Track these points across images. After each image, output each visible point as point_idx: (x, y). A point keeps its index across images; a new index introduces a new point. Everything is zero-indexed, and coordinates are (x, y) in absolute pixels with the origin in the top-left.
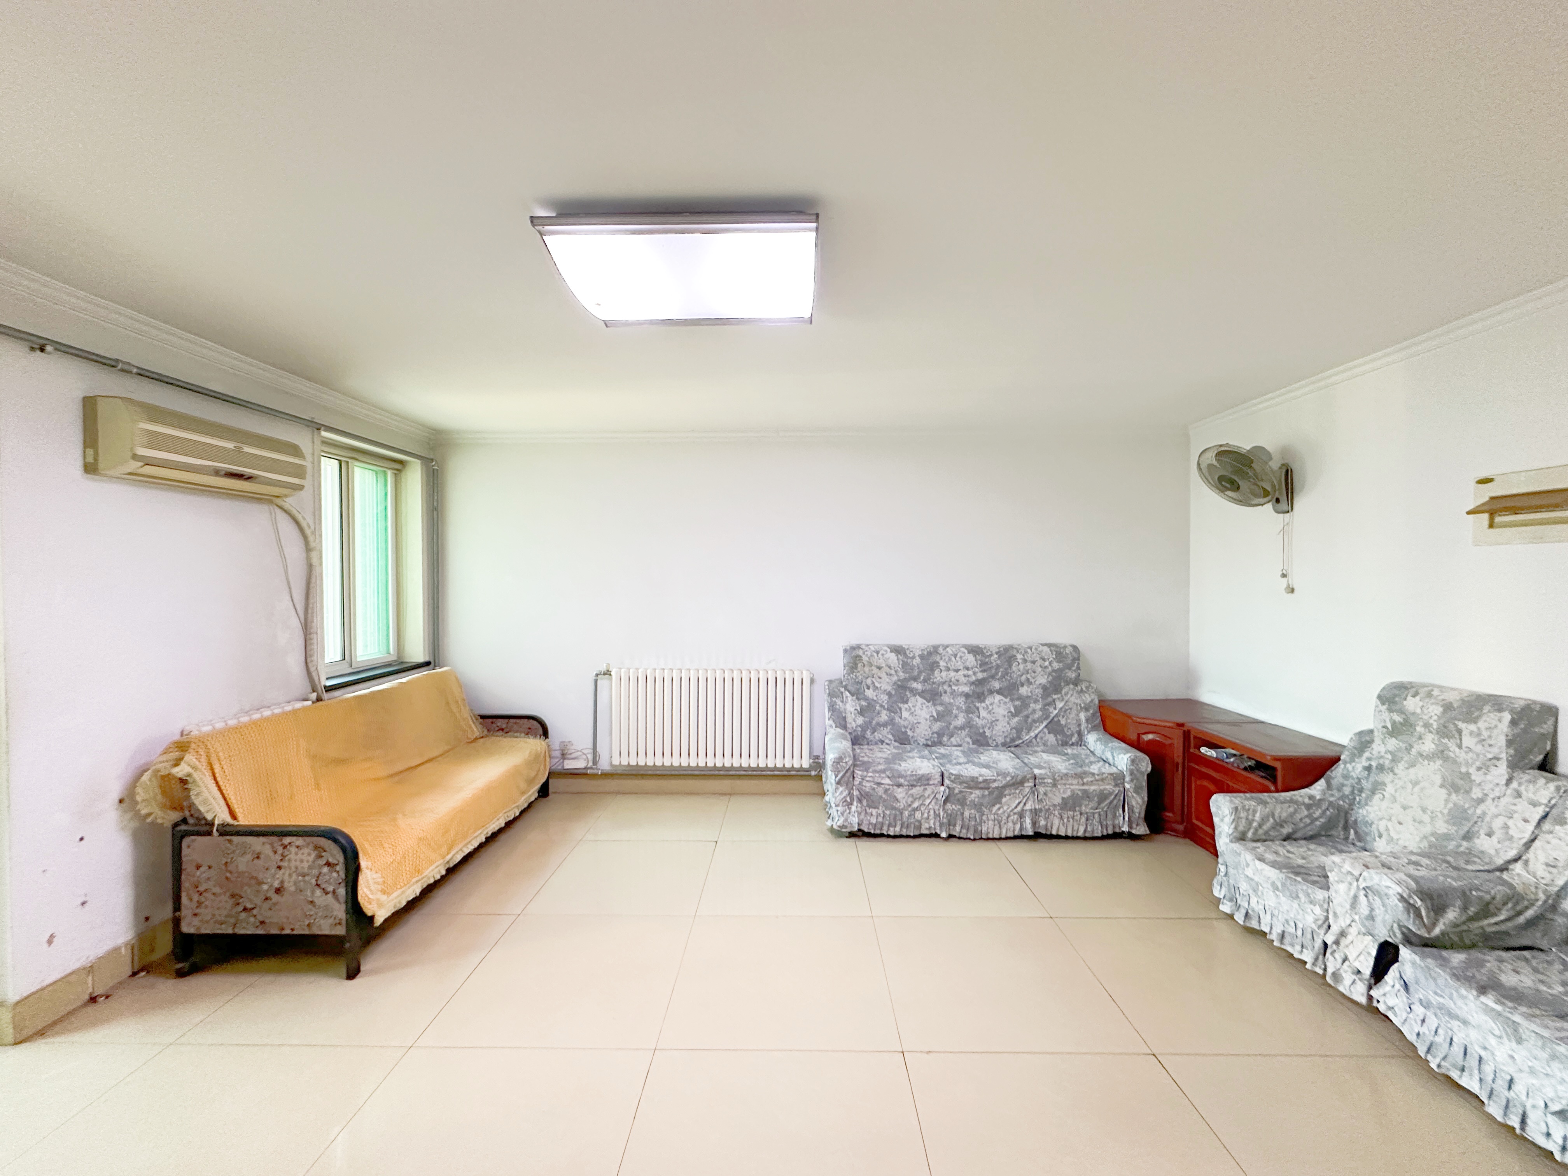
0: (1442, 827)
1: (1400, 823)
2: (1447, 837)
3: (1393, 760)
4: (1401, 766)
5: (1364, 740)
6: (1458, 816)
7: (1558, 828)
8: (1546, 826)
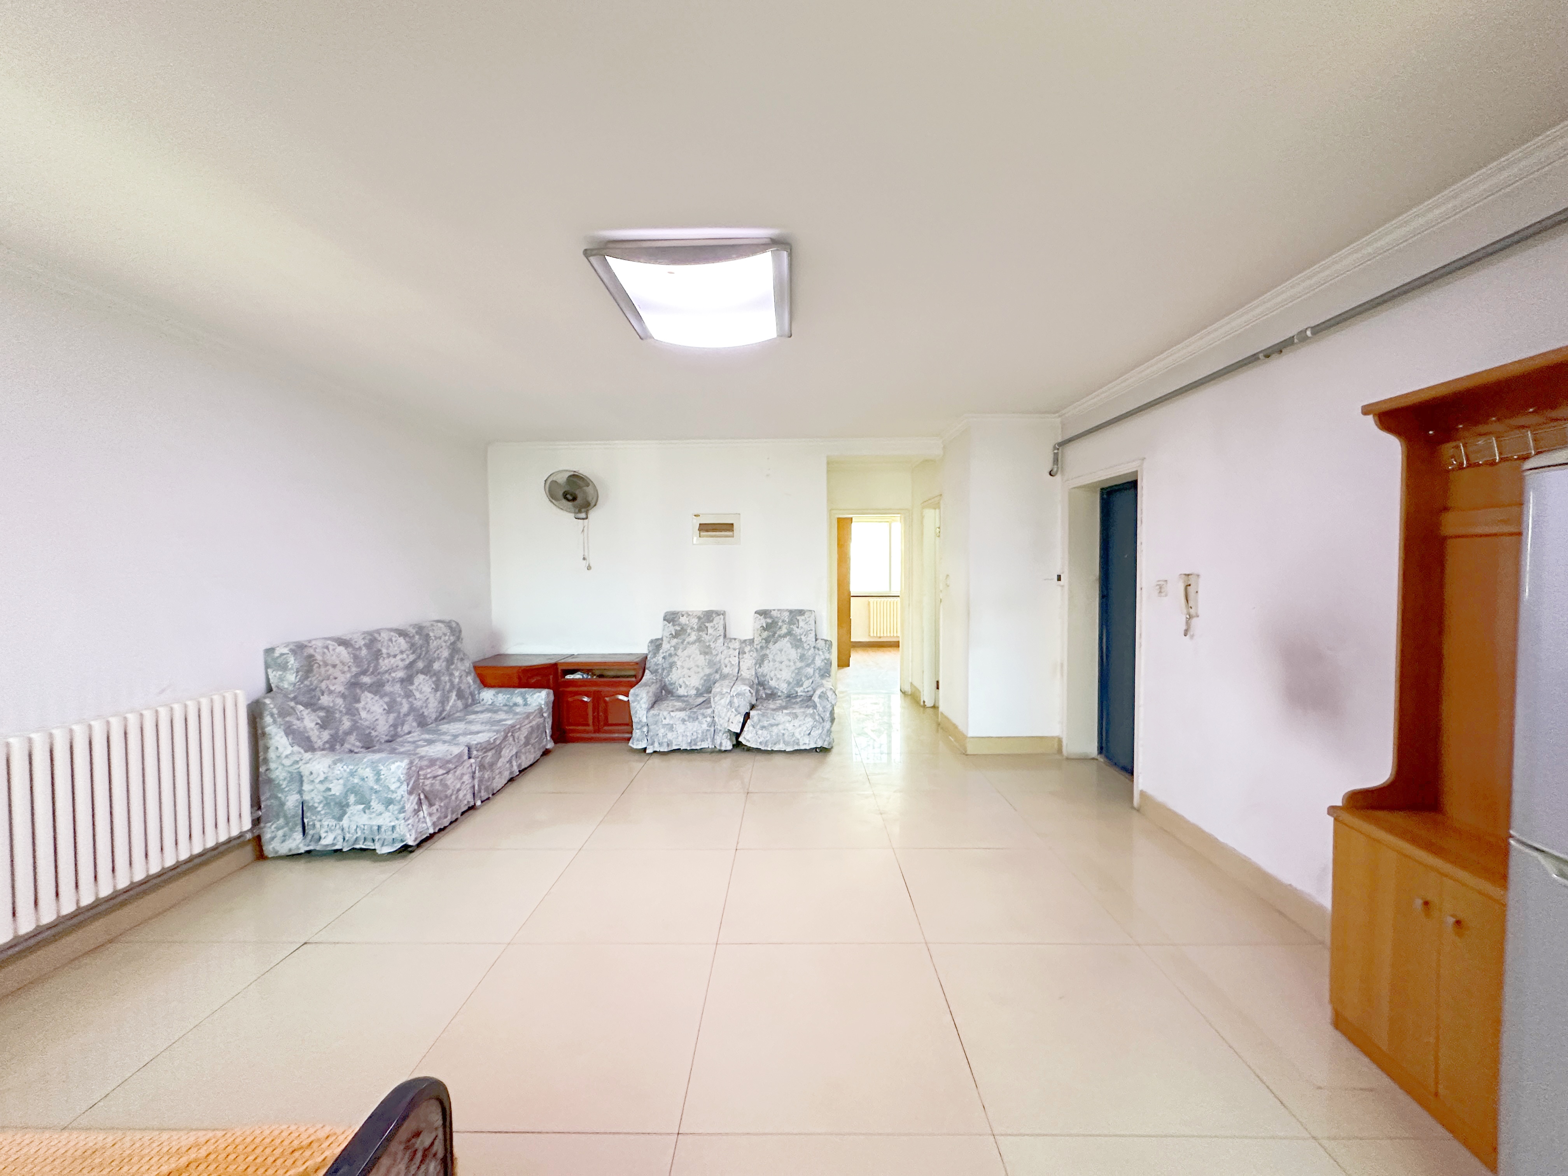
0: (707, 671)
1: (689, 677)
2: (709, 675)
3: (675, 650)
4: (680, 651)
5: (656, 644)
6: (711, 664)
7: (744, 655)
8: (741, 656)
